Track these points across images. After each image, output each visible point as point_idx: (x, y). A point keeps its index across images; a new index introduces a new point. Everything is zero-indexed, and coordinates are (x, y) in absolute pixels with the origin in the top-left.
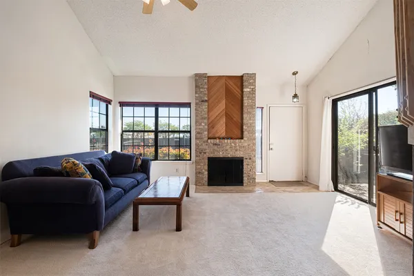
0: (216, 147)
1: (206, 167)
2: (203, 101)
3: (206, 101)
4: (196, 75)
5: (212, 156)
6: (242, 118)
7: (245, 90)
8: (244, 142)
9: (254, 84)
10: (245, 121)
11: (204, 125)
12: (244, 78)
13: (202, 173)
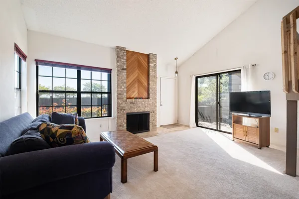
0: (132, 105)
1: (125, 121)
2: (123, 69)
3: (125, 69)
4: (118, 47)
5: (129, 112)
6: (148, 84)
7: (151, 65)
8: (150, 101)
9: (155, 61)
10: (151, 86)
11: (124, 88)
12: (151, 57)
13: (123, 126)
